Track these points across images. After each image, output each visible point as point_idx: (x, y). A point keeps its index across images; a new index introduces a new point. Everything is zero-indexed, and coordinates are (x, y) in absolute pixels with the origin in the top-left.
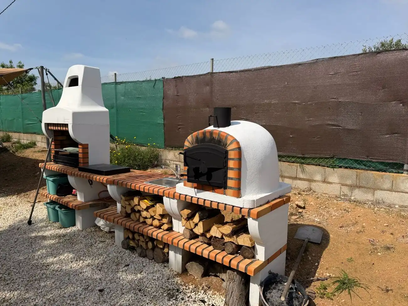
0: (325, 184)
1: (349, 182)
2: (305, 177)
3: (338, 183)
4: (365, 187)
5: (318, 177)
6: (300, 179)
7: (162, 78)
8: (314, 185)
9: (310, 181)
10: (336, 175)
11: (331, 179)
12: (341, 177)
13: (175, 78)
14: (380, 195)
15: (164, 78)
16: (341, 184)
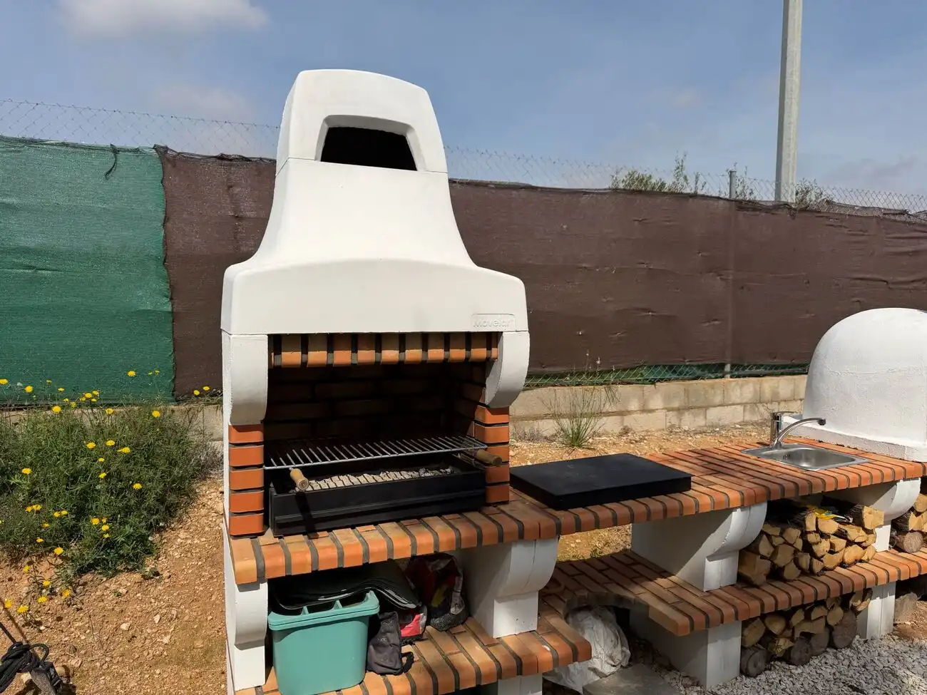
0: (645, 415)
1: (676, 404)
2: (614, 410)
3: (663, 409)
4: (695, 408)
5: (634, 405)
6: (608, 414)
7: (156, 148)
8: (629, 421)
9: (621, 414)
10: (659, 395)
11: (652, 406)
12: (667, 398)
13: (222, 158)
14: (713, 414)
15: (166, 149)
16: (666, 408)
